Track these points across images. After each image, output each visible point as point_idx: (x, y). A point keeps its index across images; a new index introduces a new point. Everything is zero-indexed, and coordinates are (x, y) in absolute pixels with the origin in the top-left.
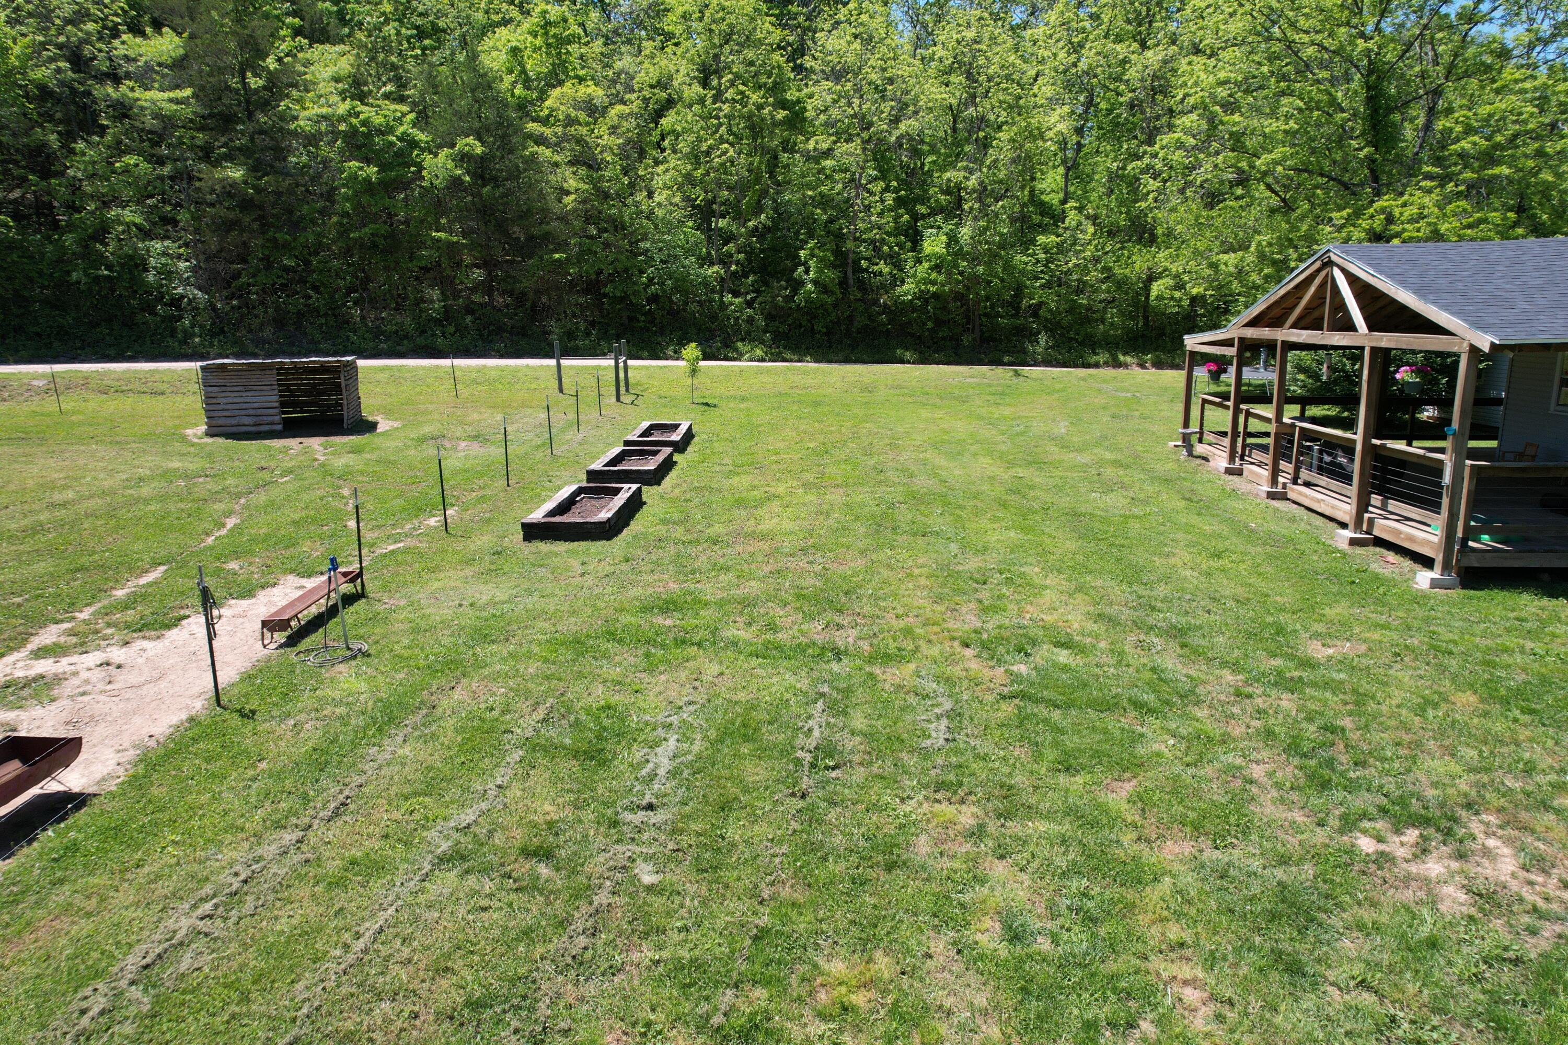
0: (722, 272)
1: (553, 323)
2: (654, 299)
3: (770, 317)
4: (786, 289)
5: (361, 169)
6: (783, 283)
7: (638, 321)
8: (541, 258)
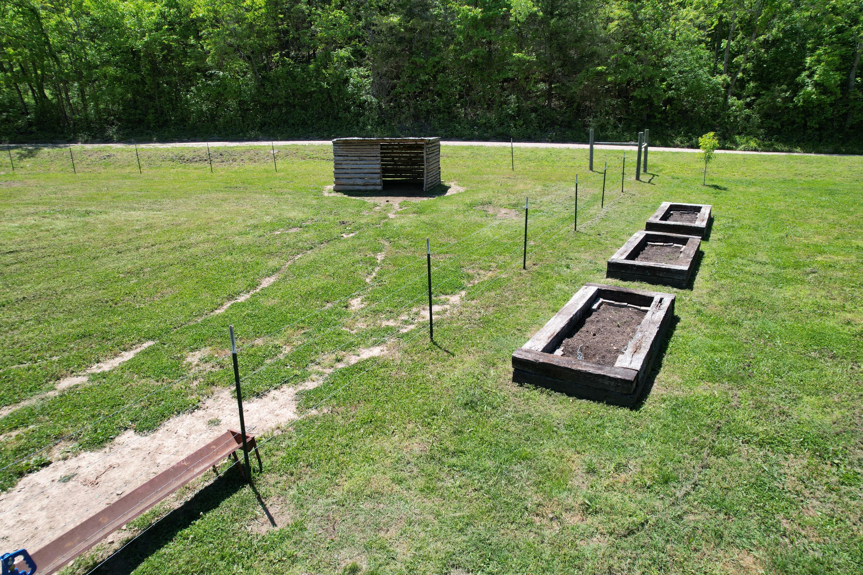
0: (729, 79)
1: (591, 119)
2: (669, 101)
3: (766, 116)
4: (786, 92)
5: (470, 10)
6: (784, 87)
7: (655, 117)
8: (588, 70)
